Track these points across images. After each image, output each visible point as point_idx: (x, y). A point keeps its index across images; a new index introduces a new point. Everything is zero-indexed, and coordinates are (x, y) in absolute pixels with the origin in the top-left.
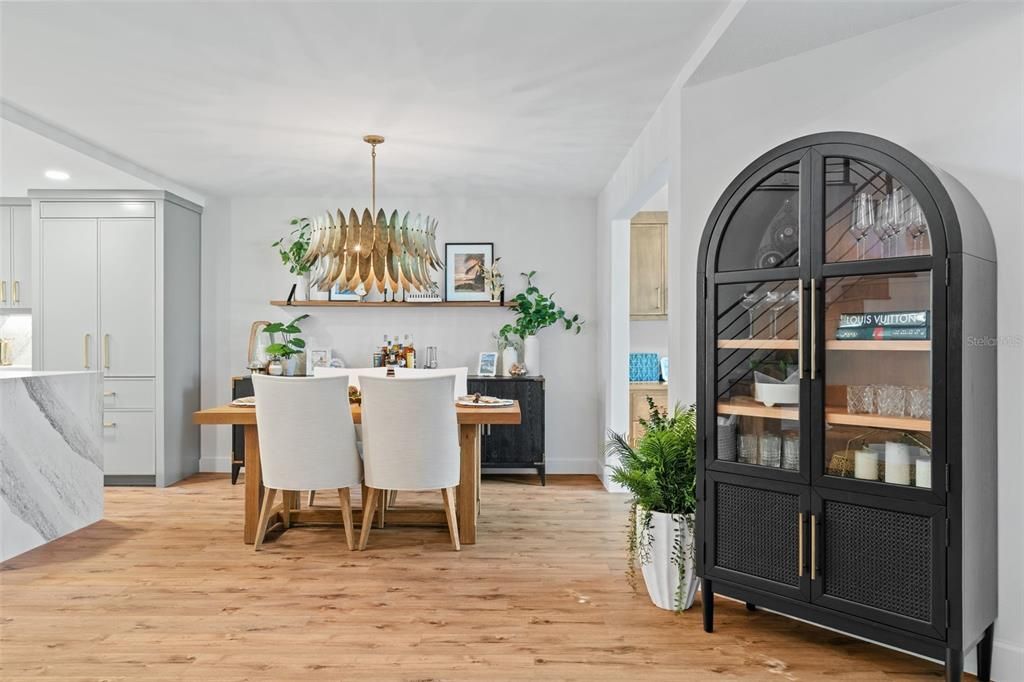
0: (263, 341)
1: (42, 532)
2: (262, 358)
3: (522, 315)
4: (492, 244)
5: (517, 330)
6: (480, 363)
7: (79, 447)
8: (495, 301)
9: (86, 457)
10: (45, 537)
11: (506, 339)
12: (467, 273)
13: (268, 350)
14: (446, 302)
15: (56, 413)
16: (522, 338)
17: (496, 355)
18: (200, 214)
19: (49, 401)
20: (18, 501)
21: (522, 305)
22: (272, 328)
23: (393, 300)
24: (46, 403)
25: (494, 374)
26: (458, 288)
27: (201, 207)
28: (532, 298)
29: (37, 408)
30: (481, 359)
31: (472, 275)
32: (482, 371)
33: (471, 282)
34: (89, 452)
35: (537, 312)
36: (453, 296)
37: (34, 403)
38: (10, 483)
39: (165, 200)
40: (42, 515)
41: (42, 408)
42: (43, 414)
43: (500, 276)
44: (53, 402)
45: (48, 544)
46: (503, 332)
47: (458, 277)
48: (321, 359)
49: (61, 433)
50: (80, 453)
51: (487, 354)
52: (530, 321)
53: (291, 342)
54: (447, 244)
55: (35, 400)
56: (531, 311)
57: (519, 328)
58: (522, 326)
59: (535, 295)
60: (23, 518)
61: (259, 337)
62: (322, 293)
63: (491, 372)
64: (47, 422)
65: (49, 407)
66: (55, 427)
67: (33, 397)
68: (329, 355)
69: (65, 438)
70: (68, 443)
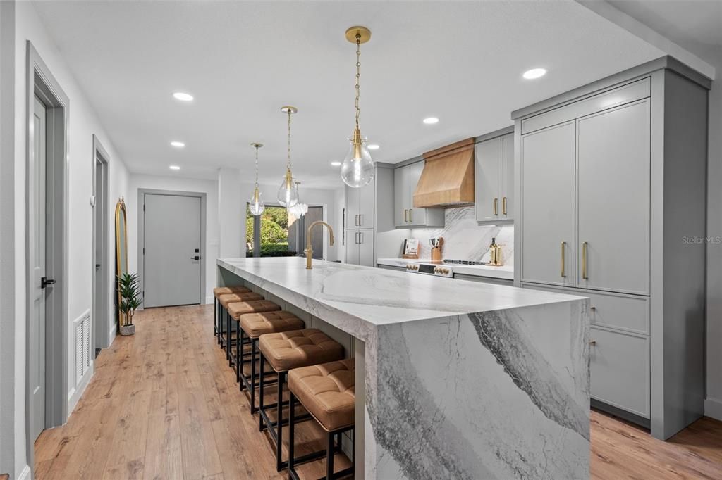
7: (556, 412)
9: (565, 424)
15: (519, 364)
18: (707, 90)
24: (506, 349)
27: (710, 81)
34: (570, 417)
37: (488, 352)
39: (668, 70)
41: (501, 359)
42: (501, 368)
44: (516, 347)
49: (530, 393)
50: (557, 420)
55: (490, 346)
64: (509, 379)
65: (510, 357)
66: (519, 385)
67: (486, 342)
69: (535, 400)
70: (540, 406)
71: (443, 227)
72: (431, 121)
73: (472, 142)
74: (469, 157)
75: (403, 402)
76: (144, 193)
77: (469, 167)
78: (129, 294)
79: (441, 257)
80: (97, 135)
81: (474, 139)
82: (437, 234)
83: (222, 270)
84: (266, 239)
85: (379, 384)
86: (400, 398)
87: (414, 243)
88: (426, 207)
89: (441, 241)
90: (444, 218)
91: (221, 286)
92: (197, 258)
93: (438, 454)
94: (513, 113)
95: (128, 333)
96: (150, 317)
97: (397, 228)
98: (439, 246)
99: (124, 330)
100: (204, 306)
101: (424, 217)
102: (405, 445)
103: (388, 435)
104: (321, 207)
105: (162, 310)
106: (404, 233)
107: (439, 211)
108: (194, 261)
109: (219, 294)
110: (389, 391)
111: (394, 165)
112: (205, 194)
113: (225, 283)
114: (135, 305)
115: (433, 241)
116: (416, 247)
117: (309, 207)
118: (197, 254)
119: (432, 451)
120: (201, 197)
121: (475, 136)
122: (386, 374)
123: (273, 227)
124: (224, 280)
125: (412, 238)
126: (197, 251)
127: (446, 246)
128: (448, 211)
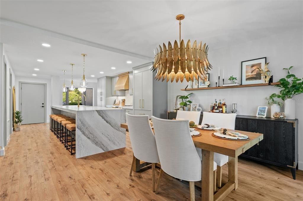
0: (180, 101)
1: (103, 149)
2: (179, 106)
3: (284, 89)
4: (266, 58)
5: (280, 96)
6: (258, 111)
7: (117, 128)
8: (266, 83)
9: (119, 131)
10: (104, 150)
11: (273, 100)
12: (252, 72)
13: (180, 104)
14: (241, 86)
15: (108, 119)
16: (283, 100)
17: (267, 108)
19: (106, 116)
20: (94, 141)
21: (283, 83)
22: (182, 97)
23: (219, 86)
24: (104, 116)
25: (265, 116)
26: (247, 79)
28: (290, 80)
29: (102, 118)
30: (258, 110)
31: (255, 73)
32: (259, 114)
33: (254, 76)
35: (293, 86)
36: (245, 82)
38: (91, 136)
40: (103, 145)
41: (103, 118)
42: (103, 120)
43: (269, 71)
45: (105, 152)
46: (271, 97)
47: (247, 74)
48: (195, 107)
49: (110, 125)
50: (117, 130)
51: (262, 107)
52: (289, 91)
53: (187, 101)
54: (242, 62)
55: (100, 116)
56: (289, 86)
57: (281, 95)
58: (283, 94)
59: (292, 78)
60: (96, 145)
61: (178, 100)
62: (196, 86)
63: (264, 115)
64: (105, 122)
65: (106, 118)
66: (107, 123)
68: (198, 106)
69: (112, 126)
70: (113, 127)
71: (125, 96)
72: (113, 68)
73: (128, 73)
74: (127, 77)
75: (82, 123)
76: (21, 83)
77: (127, 80)
78: (18, 117)
79: (124, 104)
80: (11, 69)
81: (129, 72)
82: (123, 98)
83: (53, 109)
84: (74, 100)
85: (77, 120)
86: (81, 122)
87: (118, 101)
88: (119, 90)
89: (124, 100)
90: (125, 93)
91: (52, 114)
92: (43, 107)
93: (89, 132)
94: (133, 68)
95: (18, 130)
96: (25, 127)
97: (112, 96)
98: (124, 101)
99: (16, 129)
100: (46, 123)
101: (119, 93)
102: (82, 129)
103: (79, 127)
104: (92, 89)
105: (29, 125)
106: (115, 98)
107: (124, 91)
108: (42, 107)
109: (51, 116)
110: (79, 121)
111: (112, 77)
112: (46, 84)
113: (54, 113)
114: (20, 121)
115: (122, 100)
116: (118, 102)
117: (86, 89)
118: (43, 105)
119: (88, 131)
120: (45, 85)
121: (129, 71)
122: (79, 118)
123: (76, 95)
124: (53, 112)
125: (118, 99)
126: (43, 104)
127: (126, 101)
128: (126, 91)
